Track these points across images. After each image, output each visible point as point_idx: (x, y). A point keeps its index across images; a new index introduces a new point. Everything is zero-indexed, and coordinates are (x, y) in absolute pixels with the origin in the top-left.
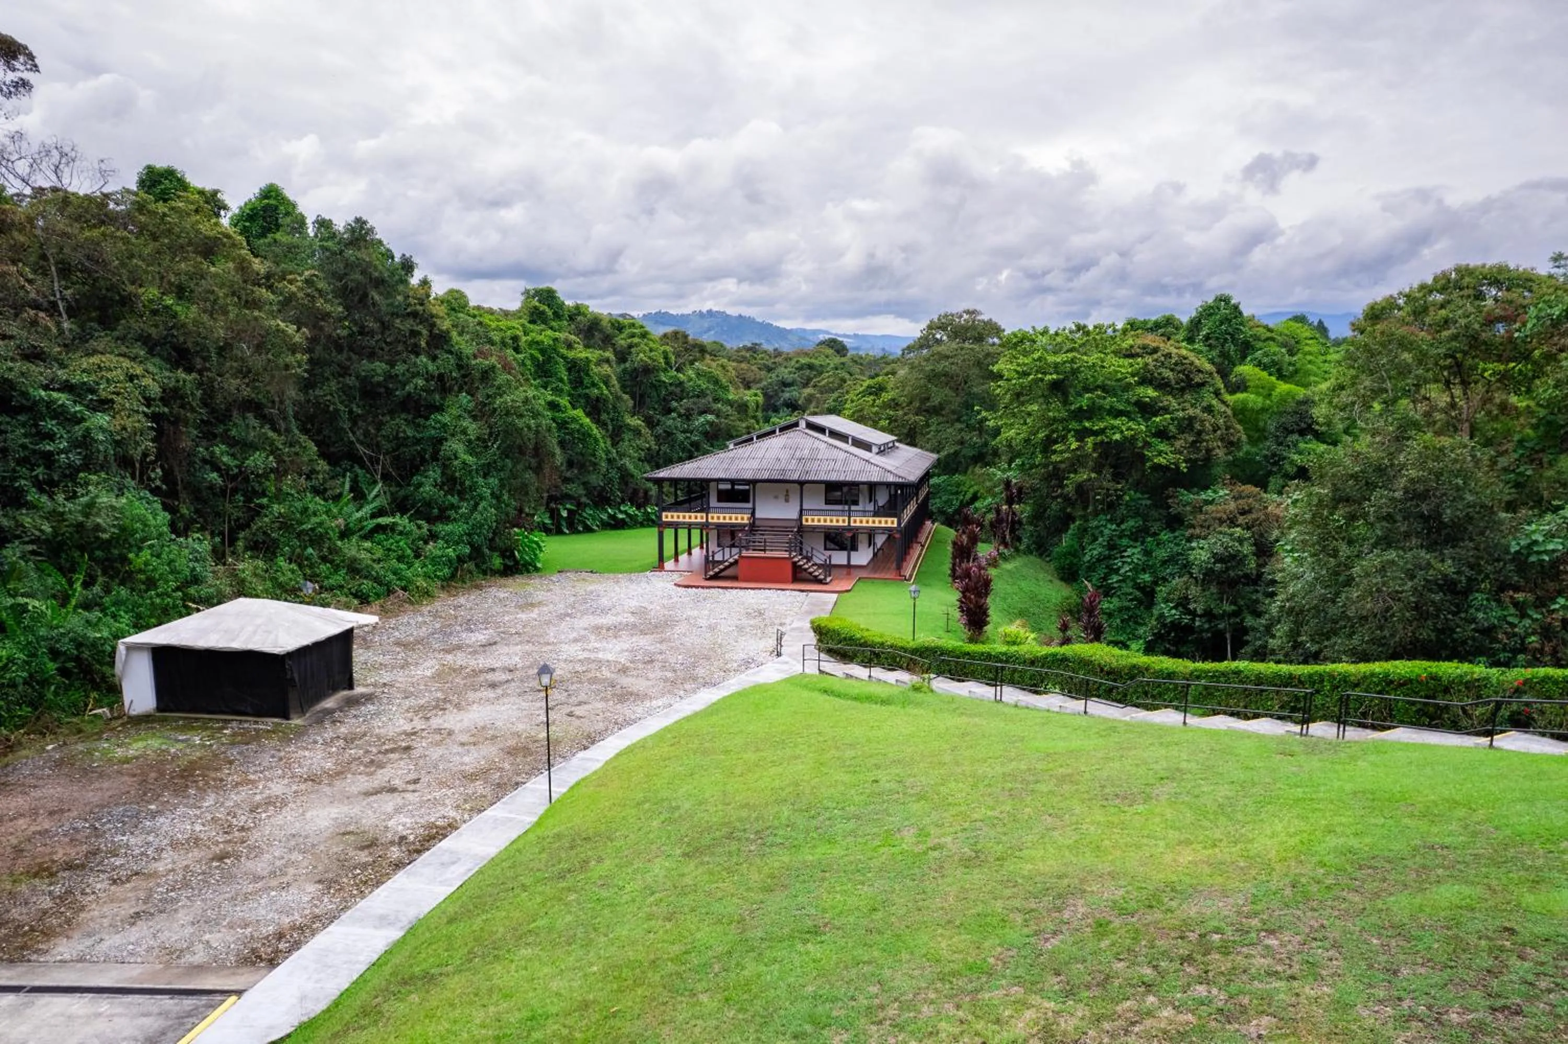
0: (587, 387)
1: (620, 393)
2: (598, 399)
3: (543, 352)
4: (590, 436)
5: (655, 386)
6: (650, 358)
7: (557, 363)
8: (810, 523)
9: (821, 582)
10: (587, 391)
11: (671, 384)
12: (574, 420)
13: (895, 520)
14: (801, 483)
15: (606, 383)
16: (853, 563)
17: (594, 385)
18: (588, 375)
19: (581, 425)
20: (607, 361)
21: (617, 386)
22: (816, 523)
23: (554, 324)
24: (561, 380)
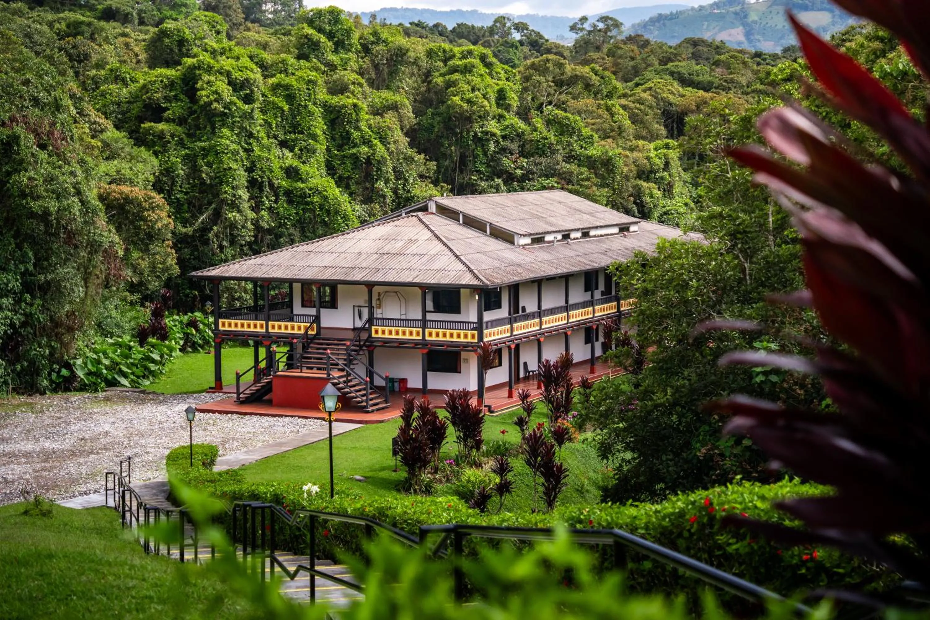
0: (355, 145)
1: (410, 152)
2: (368, 161)
3: (290, 98)
4: (337, 212)
5: (480, 139)
6: (469, 101)
7: (311, 114)
8: (380, 335)
9: (363, 410)
10: (354, 150)
11: (504, 137)
12: (316, 191)
13: (476, 333)
14: (370, 285)
15: (383, 140)
16: (430, 386)
17: (366, 142)
18: (358, 128)
19: (326, 198)
20: (395, 107)
21: (404, 141)
22: (387, 336)
23: (332, 57)
24: (314, 137)
